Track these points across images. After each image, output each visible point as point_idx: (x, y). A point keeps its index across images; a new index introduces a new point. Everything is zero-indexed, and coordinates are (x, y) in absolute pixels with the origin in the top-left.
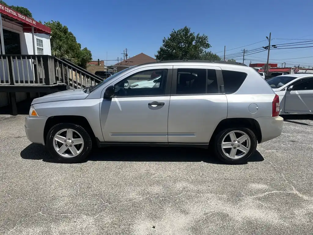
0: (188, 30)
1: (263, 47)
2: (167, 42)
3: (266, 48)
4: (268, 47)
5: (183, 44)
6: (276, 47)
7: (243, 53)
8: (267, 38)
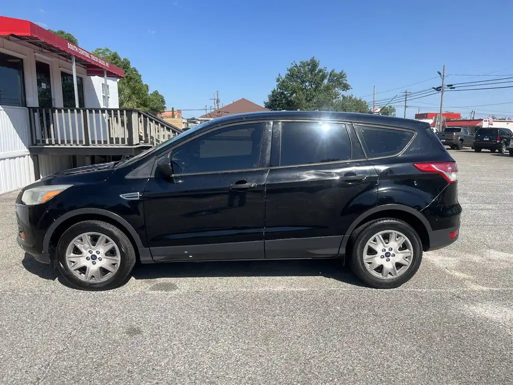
0: (316, 63)
1: (433, 88)
2: (283, 82)
3: (438, 89)
4: (440, 87)
5: (307, 84)
6: (454, 88)
7: (405, 97)
8: (440, 74)
